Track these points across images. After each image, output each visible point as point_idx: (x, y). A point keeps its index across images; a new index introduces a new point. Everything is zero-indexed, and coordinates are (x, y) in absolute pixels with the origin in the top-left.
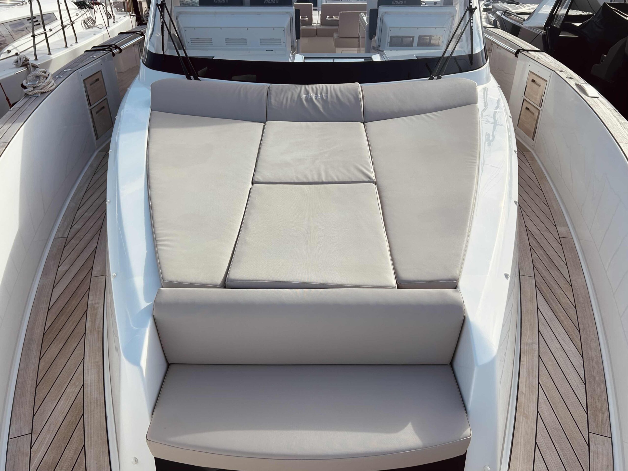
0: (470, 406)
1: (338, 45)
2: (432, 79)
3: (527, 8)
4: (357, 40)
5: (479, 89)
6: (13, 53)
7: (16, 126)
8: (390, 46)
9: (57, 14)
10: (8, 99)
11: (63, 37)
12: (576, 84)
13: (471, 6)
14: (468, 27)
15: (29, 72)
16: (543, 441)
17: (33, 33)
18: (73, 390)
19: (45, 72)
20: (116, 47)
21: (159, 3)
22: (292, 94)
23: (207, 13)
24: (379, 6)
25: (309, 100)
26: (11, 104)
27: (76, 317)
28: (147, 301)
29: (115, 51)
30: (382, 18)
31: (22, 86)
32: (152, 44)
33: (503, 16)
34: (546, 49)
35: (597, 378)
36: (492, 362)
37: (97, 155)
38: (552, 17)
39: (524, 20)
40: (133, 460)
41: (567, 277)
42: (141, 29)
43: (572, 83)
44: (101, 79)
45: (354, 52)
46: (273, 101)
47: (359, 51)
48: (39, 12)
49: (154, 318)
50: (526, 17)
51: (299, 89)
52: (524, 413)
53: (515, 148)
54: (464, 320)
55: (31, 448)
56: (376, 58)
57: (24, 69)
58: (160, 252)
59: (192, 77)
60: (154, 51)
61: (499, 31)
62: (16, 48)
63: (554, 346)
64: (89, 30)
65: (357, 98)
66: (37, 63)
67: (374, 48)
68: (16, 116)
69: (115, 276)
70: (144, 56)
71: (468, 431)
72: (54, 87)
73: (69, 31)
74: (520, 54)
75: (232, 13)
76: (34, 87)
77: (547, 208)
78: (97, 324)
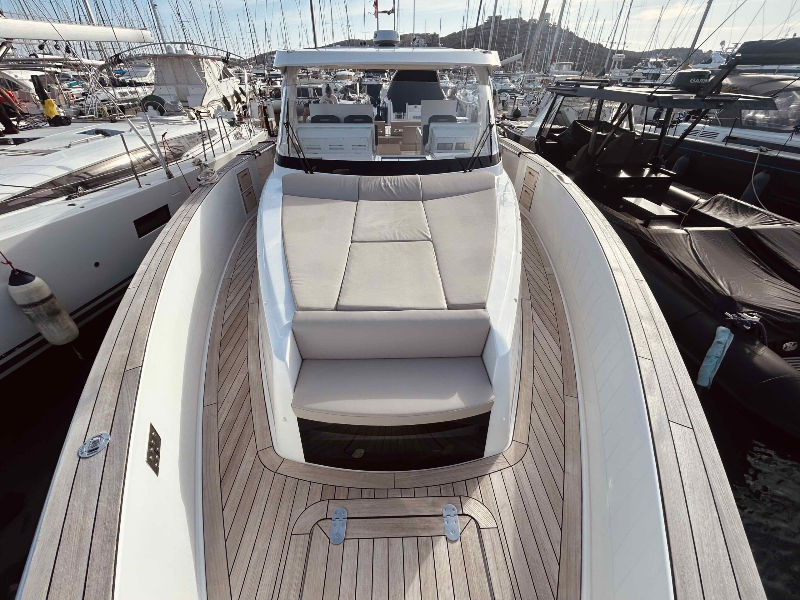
0: (493, 382)
1: (402, 149)
2: (465, 172)
3: (523, 124)
4: (414, 146)
5: (496, 178)
6: (190, 156)
7: (196, 206)
8: (437, 150)
9: (217, 130)
10: (189, 187)
11: (222, 145)
12: (557, 175)
13: (490, 123)
14: (489, 137)
15: (202, 170)
16: (537, 401)
17: (203, 143)
18: (242, 376)
19: (212, 170)
20: (257, 152)
21: (285, 122)
22: (375, 182)
23: (316, 128)
24: (429, 123)
25: (386, 186)
26: (192, 190)
27: (240, 330)
28: (287, 319)
29: (257, 155)
30: (432, 130)
31: (198, 179)
32: (281, 150)
33: (509, 129)
34: (537, 152)
35: (569, 362)
36: (508, 354)
37: (248, 224)
38: (541, 130)
39: (523, 132)
40: (283, 419)
41: (551, 299)
42: (273, 139)
43: (555, 174)
44: (248, 174)
45: (413, 154)
46: (362, 187)
47: (416, 153)
48: (206, 129)
49: (293, 330)
50: (524, 130)
51: (379, 179)
52: (525, 384)
53: (519, 217)
54: (490, 329)
55: (218, 412)
56: (429, 158)
57: (198, 167)
58: (294, 288)
59: (309, 172)
60: (282, 155)
61: (507, 140)
62: (192, 153)
63: (543, 342)
64: (239, 140)
65: (417, 185)
66: (207, 163)
67: (427, 151)
68: (195, 200)
69: (266, 304)
70: (276, 158)
71: (492, 397)
72: (218, 180)
73: (226, 141)
74: (521, 155)
75: (333, 128)
76: (205, 180)
77: (538, 256)
78: (254, 333)
